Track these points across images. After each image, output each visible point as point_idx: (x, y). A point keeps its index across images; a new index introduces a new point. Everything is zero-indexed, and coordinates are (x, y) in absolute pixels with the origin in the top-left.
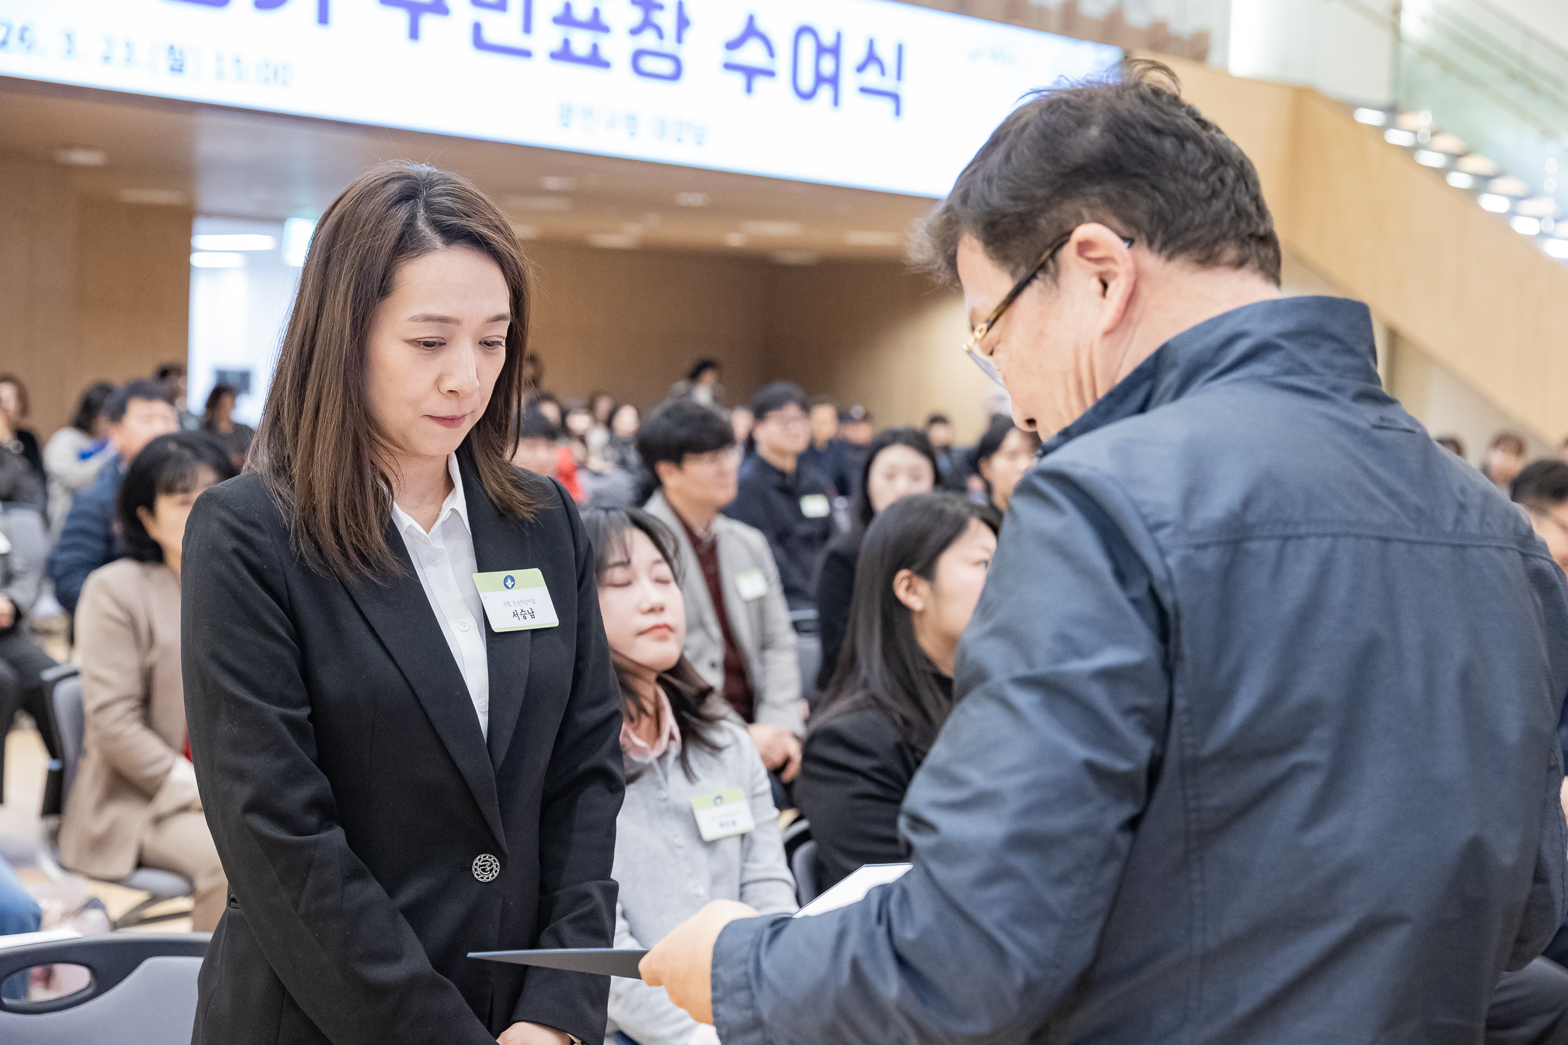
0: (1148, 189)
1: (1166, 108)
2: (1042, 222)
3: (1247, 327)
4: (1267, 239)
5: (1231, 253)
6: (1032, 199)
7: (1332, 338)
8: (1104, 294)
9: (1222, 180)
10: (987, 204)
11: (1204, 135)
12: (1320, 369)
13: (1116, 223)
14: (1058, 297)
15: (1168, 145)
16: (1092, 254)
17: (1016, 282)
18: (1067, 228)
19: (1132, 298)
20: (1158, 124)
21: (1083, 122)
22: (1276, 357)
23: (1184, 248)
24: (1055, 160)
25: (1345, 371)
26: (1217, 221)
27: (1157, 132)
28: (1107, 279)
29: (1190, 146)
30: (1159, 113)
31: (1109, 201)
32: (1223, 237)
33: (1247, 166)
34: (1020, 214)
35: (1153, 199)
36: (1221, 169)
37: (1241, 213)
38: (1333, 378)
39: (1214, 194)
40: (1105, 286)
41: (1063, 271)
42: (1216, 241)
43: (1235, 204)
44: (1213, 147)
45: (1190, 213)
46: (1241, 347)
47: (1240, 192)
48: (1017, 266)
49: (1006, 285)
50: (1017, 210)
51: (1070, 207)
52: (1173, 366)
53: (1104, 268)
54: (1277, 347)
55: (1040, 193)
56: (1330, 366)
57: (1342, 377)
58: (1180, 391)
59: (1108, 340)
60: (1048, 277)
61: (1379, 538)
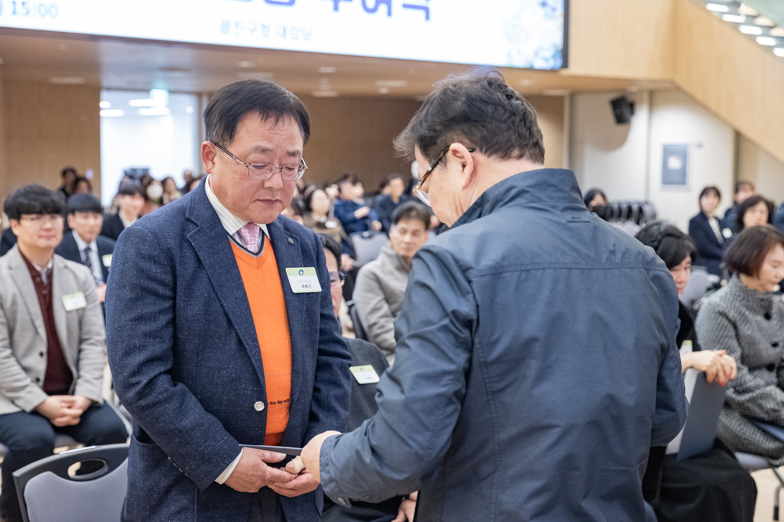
0: (480, 128)
1: (492, 91)
2: (439, 141)
3: (515, 184)
5: (516, 153)
6: (435, 131)
7: (552, 185)
8: (463, 171)
9: (513, 122)
10: (420, 132)
11: (507, 102)
12: (546, 200)
13: (467, 141)
14: (446, 172)
15: (490, 109)
16: (458, 155)
17: (431, 165)
18: (448, 144)
19: (474, 173)
20: (486, 99)
21: (456, 99)
22: (527, 196)
23: (495, 152)
24: (445, 115)
25: (559, 199)
27: (487, 103)
28: (465, 164)
29: (500, 108)
30: (488, 93)
31: (465, 133)
32: (513, 146)
33: (526, 115)
34: (431, 137)
35: (482, 132)
36: (513, 118)
38: (552, 203)
40: (464, 166)
41: (448, 162)
42: (509, 148)
43: (518, 132)
45: (497, 137)
46: (513, 192)
47: (521, 126)
48: (431, 159)
50: (430, 135)
51: (449, 135)
52: (488, 201)
53: (463, 160)
54: (527, 192)
55: (438, 128)
56: (551, 198)
57: (557, 202)
58: (491, 211)
59: (465, 190)
60: (443, 164)
61: (567, 268)
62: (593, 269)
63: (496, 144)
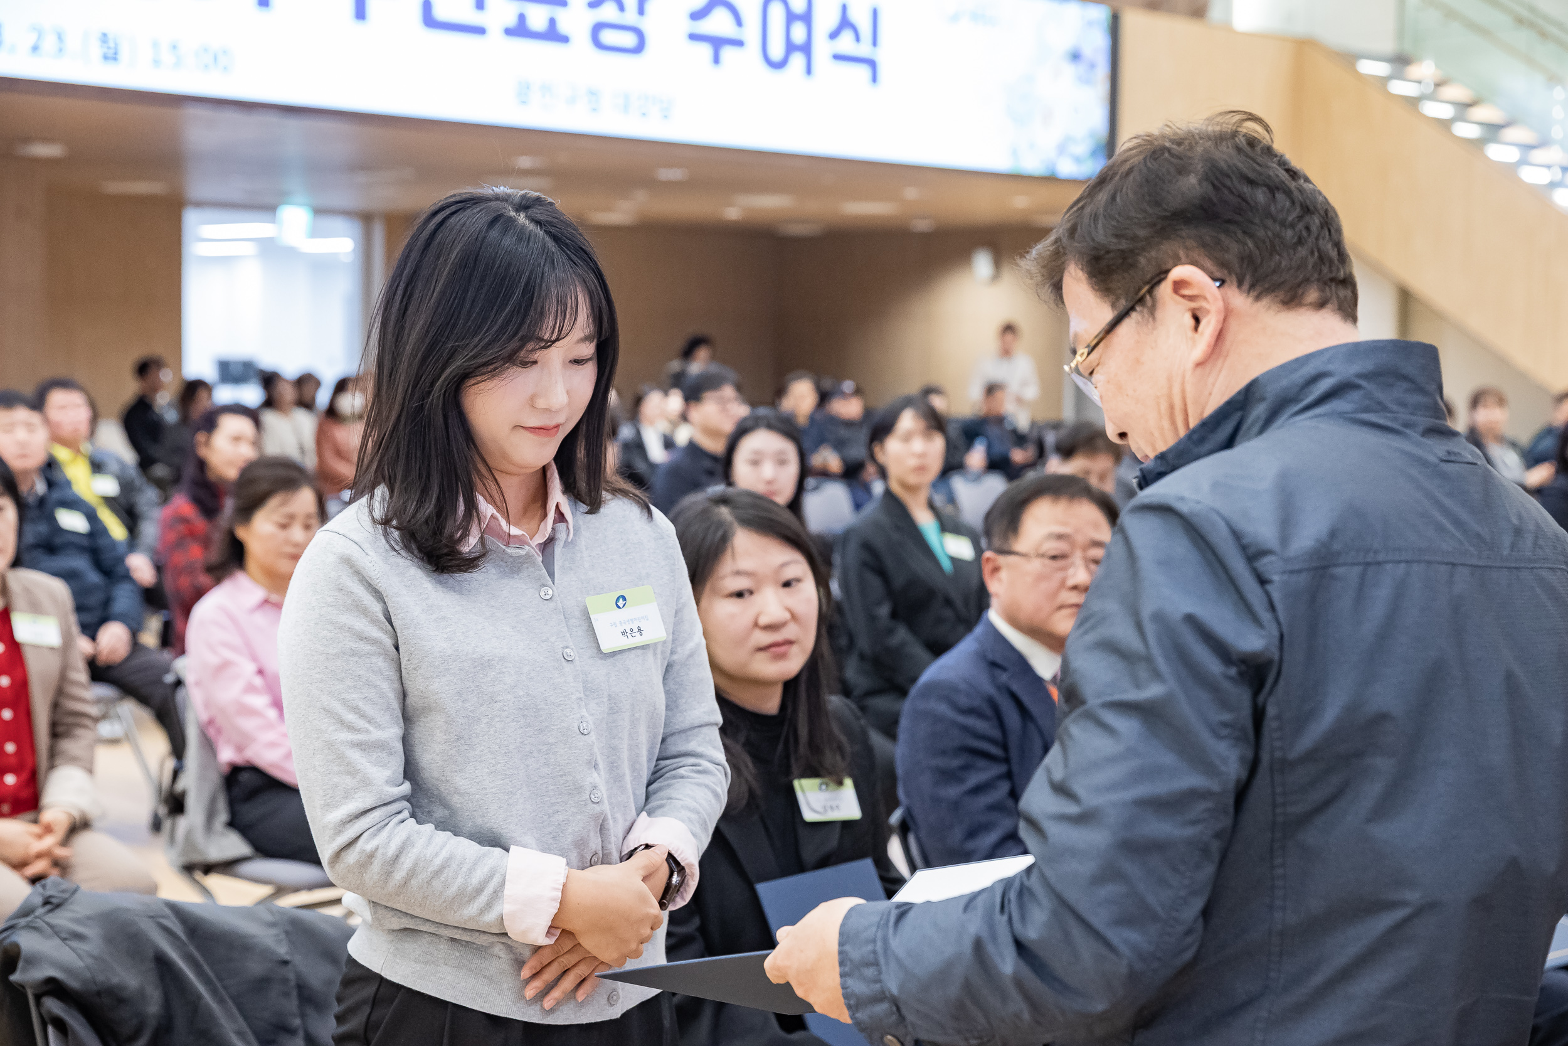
0: (1240, 234)
1: (1259, 159)
2: (1142, 260)
3: (1330, 367)
4: (1348, 282)
5: (1313, 295)
6: (1134, 238)
7: (1405, 378)
8: (1196, 328)
9: (1308, 228)
11: (1292, 185)
12: (1394, 407)
13: (1208, 264)
14: (1154, 328)
15: (1260, 196)
16: (1186, 292)
17: (1116, 313)
18: (1164, 267)
19: (1223, 334)
20: (1251, 175)
21: (1182, 171)
22: (1355, 395)
24: (1157, 204)
25: (1416, 408)
26: (1302, 265)
27: (1251, 182)
28: (1199, 315)
29: (1280, 196)
30: (1252, 163)
31: (1204, 245)
32: (1307, 280)
33: (1331, 214)
34: (1122, 251)
35: (1245, 244)
36: (1307, 218)
37: (1322, 258)
38: (1404, 416)
39: (1300, 241)
40: (1197, 320)
41: (1159, 305)
42: (1299, 285)
43: (1319, 250)
44: (1301, 196)
45: (1277, 258)
46: (1323, 385)
47: (1324, 238)
48: (1118, 298)
49: (1107, 315)
50: (1120, 247)
51: (1168, 248)
52: (1262, 399)
53: (1197, 305)
54: (1357, 387)
55: (1142, 233)
56: (1402, 403)
57: (1412, 414)
59: (1199, 372)
60: (1145, 310)
61: (1447, 564)
62: (1490, 568)
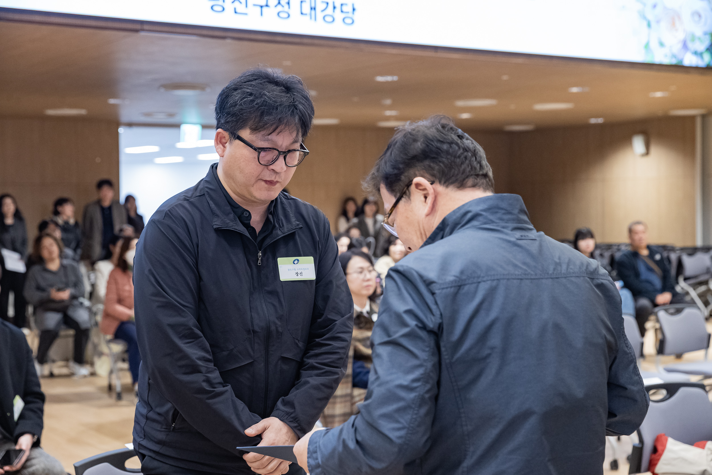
0: (438, 162)
1: (446, 133)
2: (403, 177)
3: (470, 209)
5: (470, 182)
6: (399, 169)
7: (502, 209)
8: (425, 201)
9: (465, 157)
10: (385, 171)
11: (459, 141)
12: (497, 221)
13: (427, 176)
14: (411, 203)
15: (445, 147)
16: (421, 188)
17: (397, 199)
18: (411, 179)
19: (435, 203)
20: (442, 139)
21: (415, 141)
22: (480, 219)
23: (452, 183)
24: (406, 154)
25: (508, 221)
26: (464, 172)
27: (442, 142)
28: (427, 195)
29: (454, 146)
30: (443, 135)
31: (425, 168)
32: (467, 177)
33: (476, 151)
34: (395, 174)
35: (440, 166)
36: (466, 154)
37: (473, 168)
38: (503, 224)
39: (462, 163)
40: (426, 197)
41: (412, 194)
42: (464, 180)
43: (470, 165)
44: (463, 146)
45: (453, 170)
46: (469, 216)
47: (473, 160)
48: (396, 193)
49: (394, 200)
51: (411, 171)
52: (448, 225)
53: (425, 192)
54: (481, 215)
55: (401, 166)
56: (501, 219)
57: (506, 223)
58: (451, 233)
59: (428, 217)
60: (407, 197)
61: (518, 279)
62: (542, 279)
63: (453, 176)
